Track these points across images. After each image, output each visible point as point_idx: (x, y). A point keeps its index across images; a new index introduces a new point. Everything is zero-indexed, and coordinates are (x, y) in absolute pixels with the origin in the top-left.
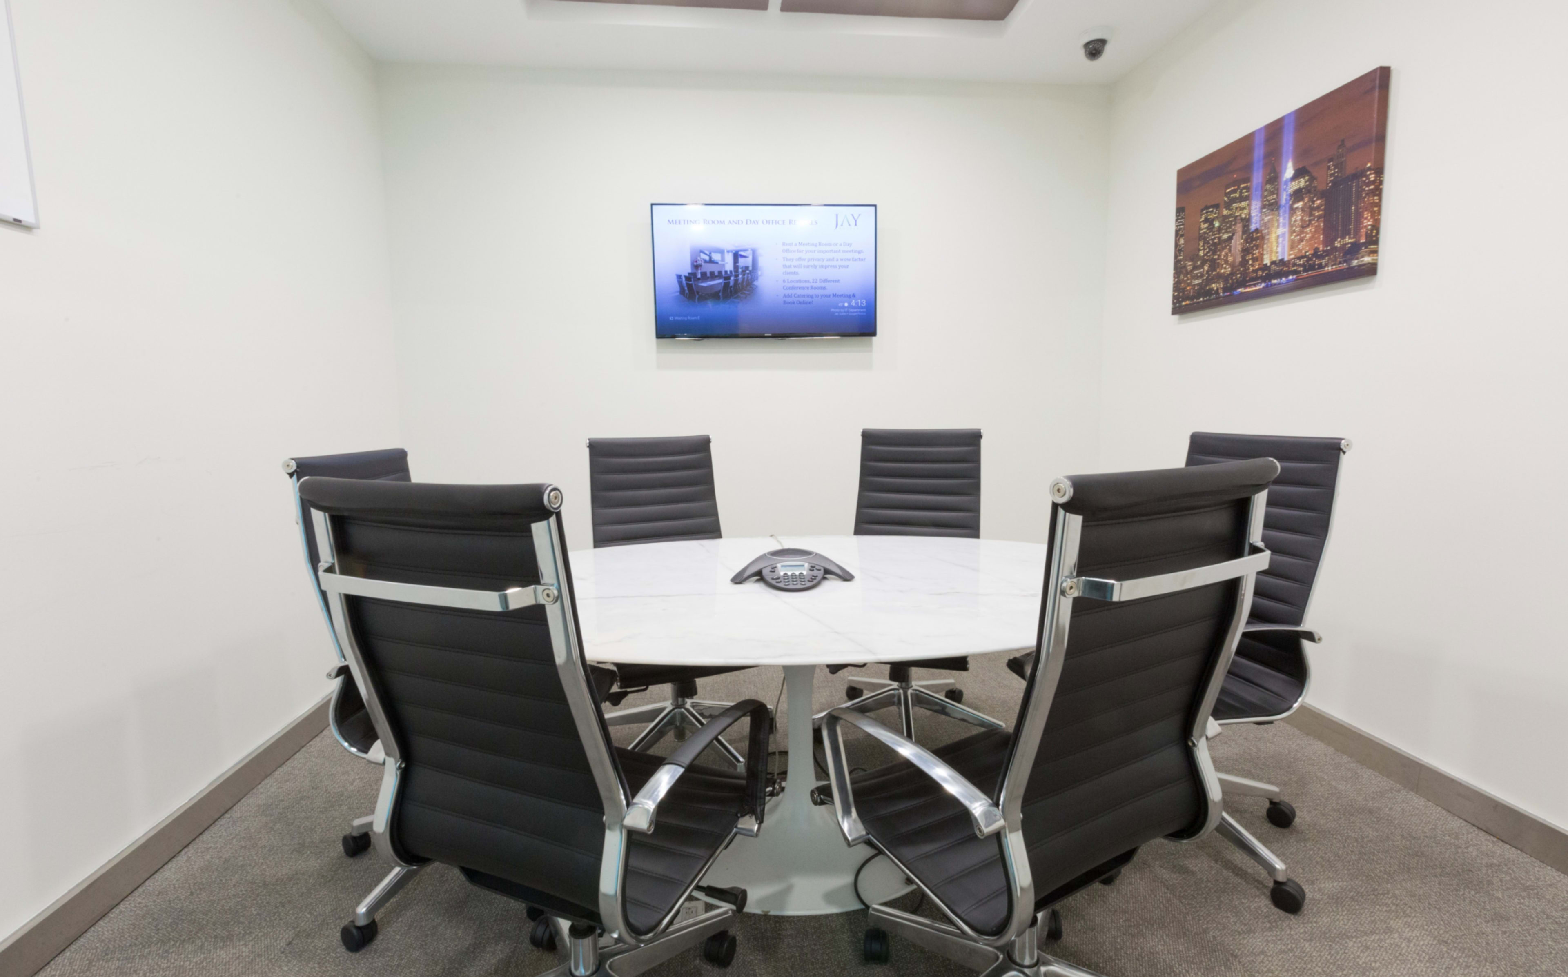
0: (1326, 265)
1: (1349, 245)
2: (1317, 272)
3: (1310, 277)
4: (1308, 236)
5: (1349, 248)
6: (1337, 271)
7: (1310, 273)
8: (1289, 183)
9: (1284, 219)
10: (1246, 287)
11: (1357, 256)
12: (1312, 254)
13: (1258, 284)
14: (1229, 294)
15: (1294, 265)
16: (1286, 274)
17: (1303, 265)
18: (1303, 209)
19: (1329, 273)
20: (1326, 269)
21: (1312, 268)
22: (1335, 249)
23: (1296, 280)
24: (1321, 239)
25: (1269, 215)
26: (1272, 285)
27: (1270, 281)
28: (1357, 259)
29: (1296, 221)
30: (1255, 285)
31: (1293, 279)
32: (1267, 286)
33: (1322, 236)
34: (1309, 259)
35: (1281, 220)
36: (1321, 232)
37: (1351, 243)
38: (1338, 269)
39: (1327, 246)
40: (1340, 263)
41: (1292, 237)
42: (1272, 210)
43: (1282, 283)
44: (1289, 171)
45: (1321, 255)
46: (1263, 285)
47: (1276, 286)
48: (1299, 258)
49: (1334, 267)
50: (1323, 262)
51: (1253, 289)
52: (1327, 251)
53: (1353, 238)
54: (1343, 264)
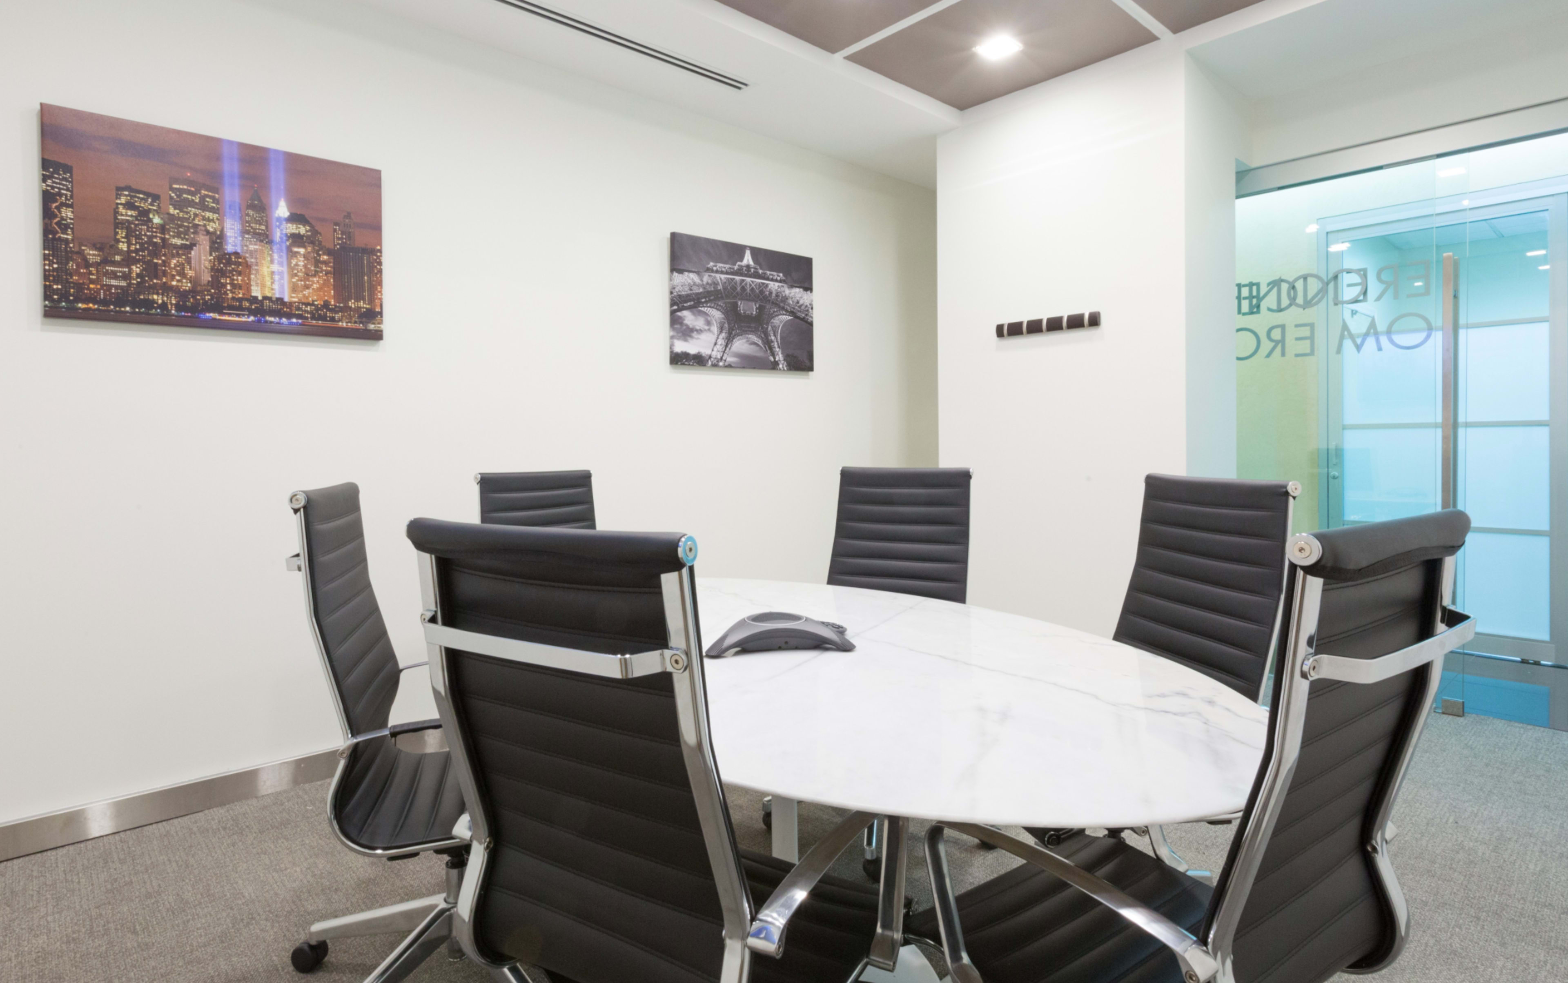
0: (339, 321)
1: (365, 310)
2: (329, 324)
3: (319, 326)
4: (315, 286)
5: (364, 312)
6: (352, 329)
7: (320, 322)
8: (284, 222)
9: (280, 257)
10: (221, 313)
11: (374, 321)
12: (321, 305)
13: (244, 315)
14: (189, 314)
15: (298, 309)
16: (289, 316)
17: (311, 313)
18: (305, 256)
19: (342, 328)
20: (340, 324)
21: (323, 318)
22: (347, 308)
23: (301, 324)
24: (332, 294)
25: (256, 245)
26: (266, 322)
27: (264, 316)
28: (374, 323)
29: (297, 265)
30: (238, 315)
31: (297, 323)
32: (259, 321)
33: (332, 292)
34: (317, 309)
35: (276, 256)
36: (332, 287)
37: (366, 308)
38: (354, 327)
39: (340, 303)
40: (355, 322)
41: (294, 280)
42: (262, 241)
43: (283, 324)
44: (282, 210)
45: (332, 308)
46: (252, 318)
47: (273, 324)
48: (307, 304)
49: (349, 324)
50: (337, 316)
51: (237, 319)
52: (339, 307)
53: (368, 304)
54: (359, 324)
